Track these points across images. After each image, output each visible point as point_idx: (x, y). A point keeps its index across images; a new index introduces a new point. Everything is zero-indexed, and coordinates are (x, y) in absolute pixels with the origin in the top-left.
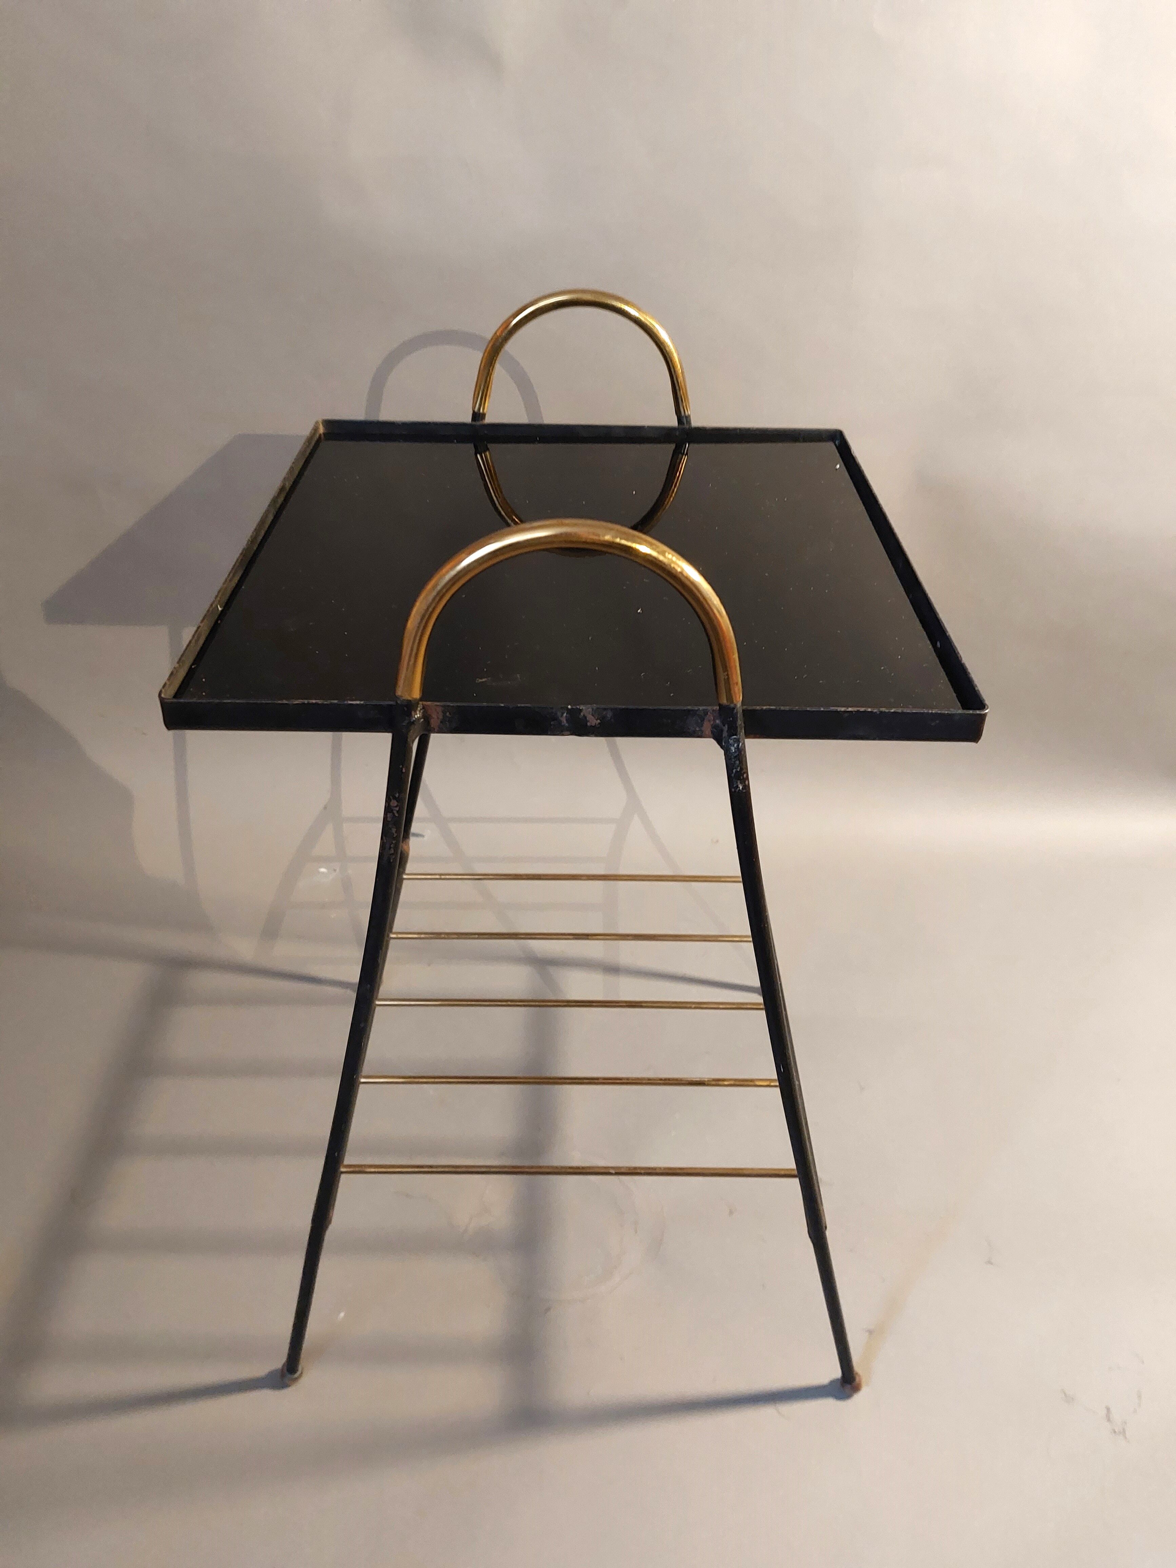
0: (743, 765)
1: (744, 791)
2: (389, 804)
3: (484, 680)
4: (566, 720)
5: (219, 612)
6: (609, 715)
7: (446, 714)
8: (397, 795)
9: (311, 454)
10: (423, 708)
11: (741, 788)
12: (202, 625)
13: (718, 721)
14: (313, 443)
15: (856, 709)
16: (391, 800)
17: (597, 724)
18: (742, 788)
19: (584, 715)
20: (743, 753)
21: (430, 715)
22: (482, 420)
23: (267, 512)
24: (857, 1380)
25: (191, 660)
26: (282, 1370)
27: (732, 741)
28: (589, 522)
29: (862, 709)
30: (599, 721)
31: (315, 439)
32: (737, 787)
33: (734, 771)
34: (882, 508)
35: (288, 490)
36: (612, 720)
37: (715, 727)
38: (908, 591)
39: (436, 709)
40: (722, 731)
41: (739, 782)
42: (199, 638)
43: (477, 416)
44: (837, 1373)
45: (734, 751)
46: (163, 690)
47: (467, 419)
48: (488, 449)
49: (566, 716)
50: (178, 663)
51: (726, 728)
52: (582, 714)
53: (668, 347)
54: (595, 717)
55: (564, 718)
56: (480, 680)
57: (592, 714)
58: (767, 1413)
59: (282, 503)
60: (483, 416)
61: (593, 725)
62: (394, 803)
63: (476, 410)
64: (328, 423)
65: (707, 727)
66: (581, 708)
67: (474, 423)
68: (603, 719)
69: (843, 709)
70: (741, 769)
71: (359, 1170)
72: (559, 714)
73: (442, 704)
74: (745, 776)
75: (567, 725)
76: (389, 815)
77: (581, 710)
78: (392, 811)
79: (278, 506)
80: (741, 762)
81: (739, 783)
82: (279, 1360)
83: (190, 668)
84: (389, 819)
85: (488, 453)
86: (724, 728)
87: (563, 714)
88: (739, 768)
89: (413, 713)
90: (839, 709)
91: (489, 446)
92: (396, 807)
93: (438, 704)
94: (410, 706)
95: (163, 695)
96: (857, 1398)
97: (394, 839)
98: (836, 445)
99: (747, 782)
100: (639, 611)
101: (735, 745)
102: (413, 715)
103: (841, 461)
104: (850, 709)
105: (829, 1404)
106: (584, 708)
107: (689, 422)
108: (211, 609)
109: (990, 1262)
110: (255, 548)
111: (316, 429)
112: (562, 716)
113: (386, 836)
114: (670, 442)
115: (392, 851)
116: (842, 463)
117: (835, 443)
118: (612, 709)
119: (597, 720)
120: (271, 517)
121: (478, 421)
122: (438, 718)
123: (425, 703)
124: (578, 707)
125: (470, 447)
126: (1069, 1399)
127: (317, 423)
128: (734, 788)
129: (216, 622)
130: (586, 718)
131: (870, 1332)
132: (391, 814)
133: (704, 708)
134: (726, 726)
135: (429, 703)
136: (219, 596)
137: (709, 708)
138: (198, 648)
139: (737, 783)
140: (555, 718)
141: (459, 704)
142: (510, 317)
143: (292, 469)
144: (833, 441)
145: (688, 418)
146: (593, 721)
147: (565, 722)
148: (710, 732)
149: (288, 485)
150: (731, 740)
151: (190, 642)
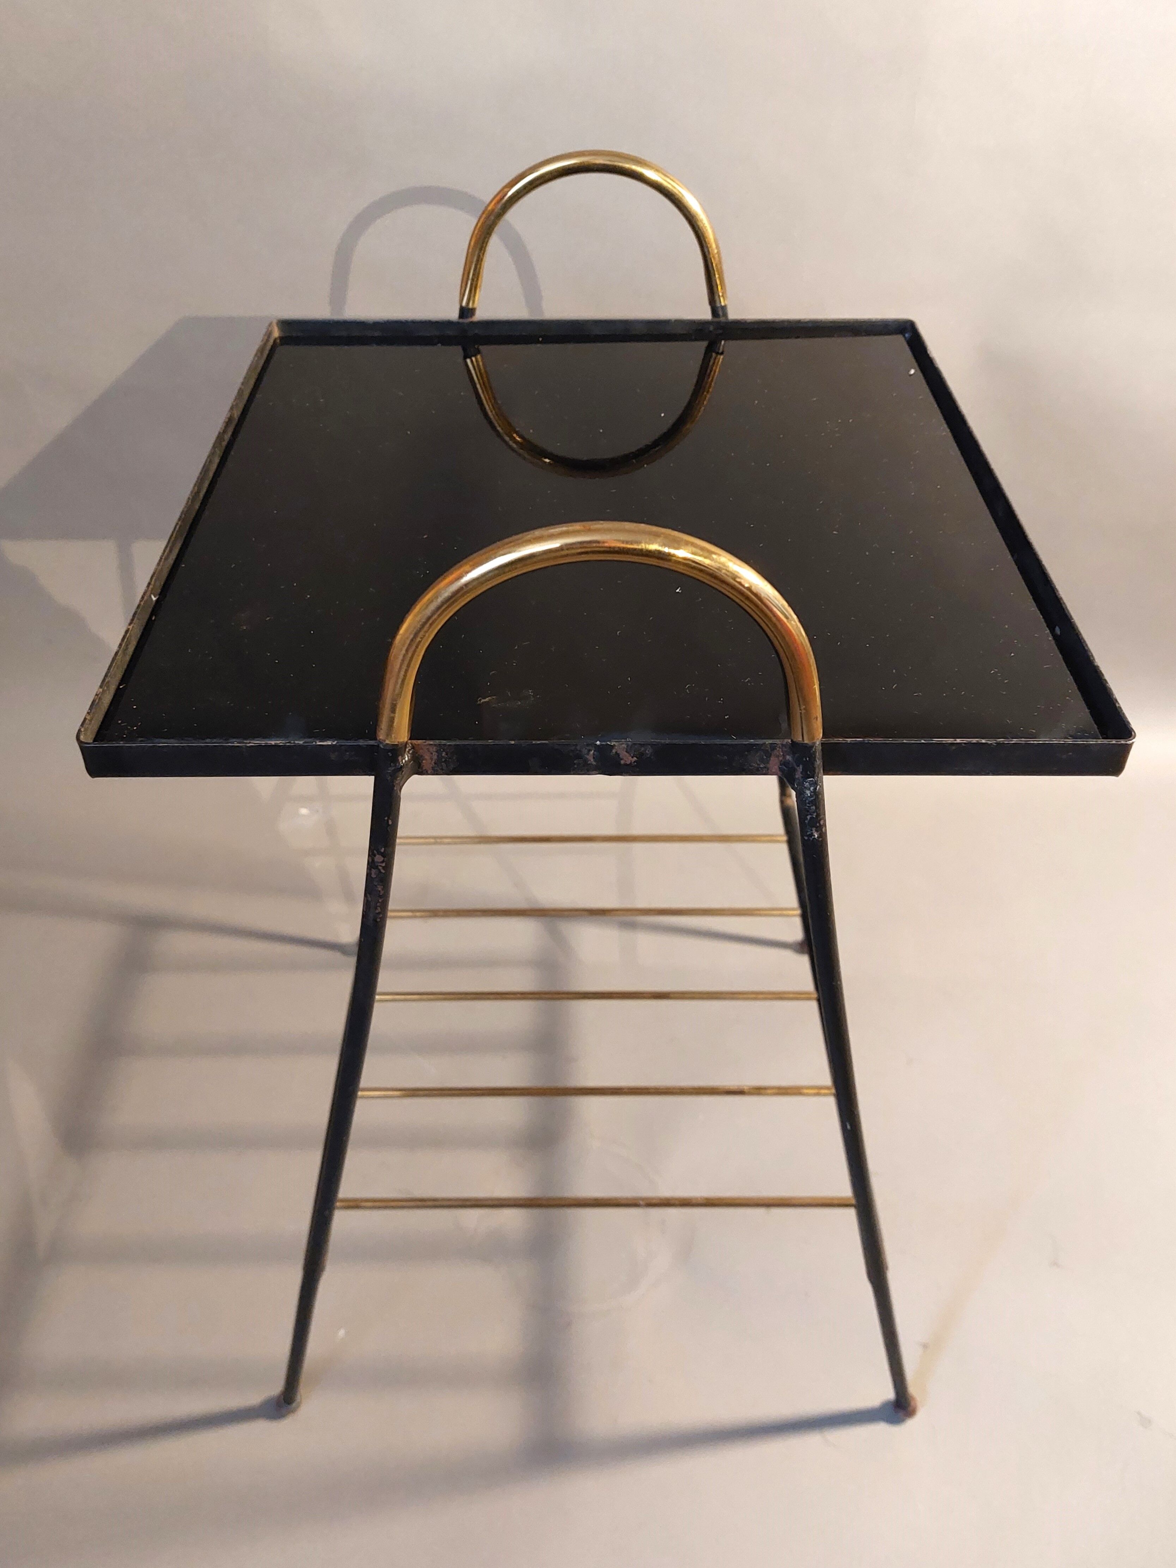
0: (820, 810)
1: (820, 839)
2: (373, 860)
3: (487, 699)
4: (594, 758)
5: (154, 603)
6: (649, 751)
7: (441, 754)
8: (382, 850)
9: (264, 369)
10: (413, 748)
11: (816, 836)
12: (131, 627)
13: (788, 757)
14: (266, 352)
15: (965, 740)
16: (375, 856)
17: (633, 762)
18: (818, 837)
19: (616, 752)
20: (820, 796)
21: (422, 756)
22: (471, 317)
23: (212, 454)
24: (912, 1404)
25: (119, 676)
26: (279, 1397)
27: (808, 784)
28: (628, 525)
29: (974, 741)
30: (635, 758)
31: (268, 347)
32: (812, 835)
33: (809, 817)
34: (972, 432)
35: (237, 419)
36: (652, 757)
37: (785, 763)
38: (1012, 550)
39: (429, 748)
40: (795, 770)
41: (814, 829)
42: (126, 648)
43: (466, 312)
44: (889, 1394)
45: (809, 795)
46: (82, 730)
47: (453, 314)
48: (479, 352)
49: (594, 754)
50: (101, 687)
51: (800, 769)
52: (614, 751)
53: (701, 221)
54: (630, 755)
55: (590, 757)
56: (483, 700)
57: (627, 749)
58: (813, 1441)
59: (230, 440)
60: (472, 311)
61: (628, 762)
62: (378, 858)
63: (464, 304)
64: (286, 324)
65: (774, 763)
66: (612, 744)
67: (461, 320)
68: (640, 756)
69: (950, 740)
70: (818, 815)
71: (355, 1204)
72: (585, 751)
73: (437, 742)
74: (822, 822)
75: (594, 763)
76: (373, 871)
77: (613, 747)
78: (377, 867)
79: (224, 444)
80: (817, 808)
81: (814, 831)
82: (277, 1387)
83: (118, 689)
84: (373, 876)
85: (479, 357)
86: (798, 768)
87: (590, 751)
88: (815, 814)
89: (400, 758)
90: (945, 741)
91: (481, 348)
92: (383, 862)
93: (431, 742)
94: (396, 751)
95: (82, 738)
96: (911, 1424)
97: (380, 897)
98: (905, 338)
99: (823, 830)
100: (678, 591)
101: (812, 788)
102: (400, 760)
103: (916, 364)
104: (958, 741)
105: (881, 1429)
106: (616, 744)
107: (725, 314)
108: (142, 603)
109: (1055, 1264)
110: (197, 507)
111: (269, 334)
112: (588, 754)
113: (370, 894)
114: (703, 340)
115: (379, 910)
116: (918, 369)
117: (904, 336)
118: (652, 745)
119: (632, 757)
120: (217, 460)
121: (467, 317)
122: (432, 759)
123: (414, 742)
124: (609, 743)
125: (458, 350)
126: (1145, 1422)
127: (270, 325)
128: (807, 836)
129: (150, 618)
130: (618, 755)
131: (925, 1346)
132: (376, 870)
133: (771, 741)
134: (801, 767)
135: (419, 742)
136: (153, 583)
137: (778, 742)
138: (128, 658)
139: (812, 830)
140: (579, 756)
141: (458, 742)
142: (505, 187)
143: (240, 392)
144: (902, 334)
145: (724, 308)
146: (628, 759)
147: (592, 760)
148: (778, 770)
149: (237, 414)
150: (806, 782)
151: (116, 654)
